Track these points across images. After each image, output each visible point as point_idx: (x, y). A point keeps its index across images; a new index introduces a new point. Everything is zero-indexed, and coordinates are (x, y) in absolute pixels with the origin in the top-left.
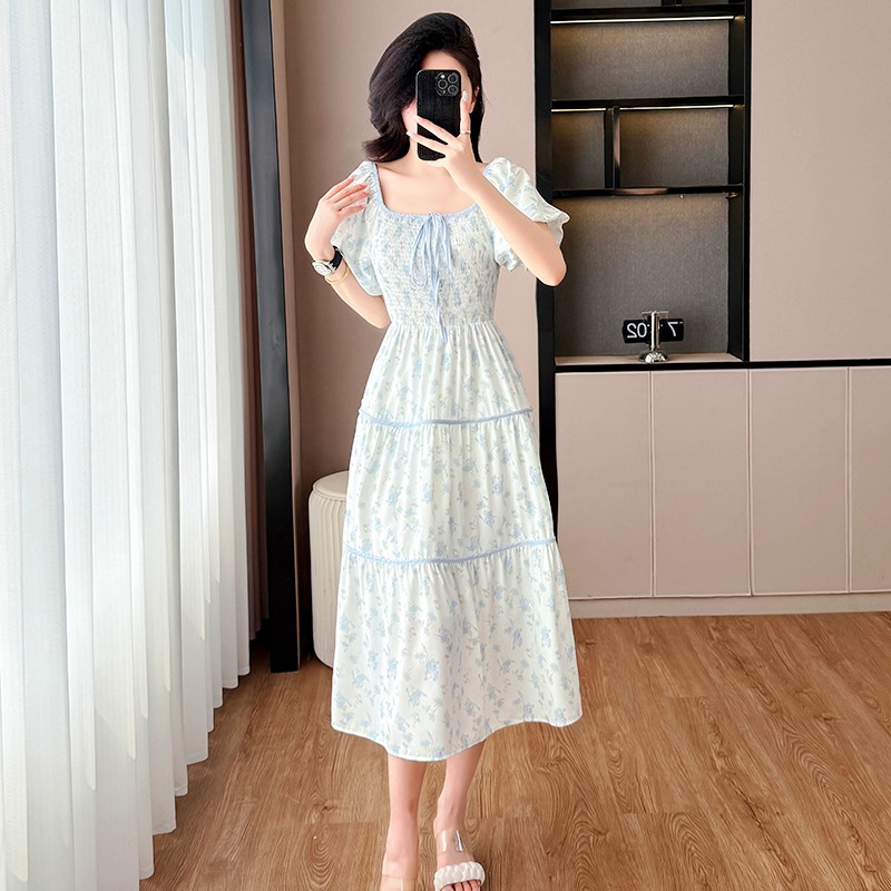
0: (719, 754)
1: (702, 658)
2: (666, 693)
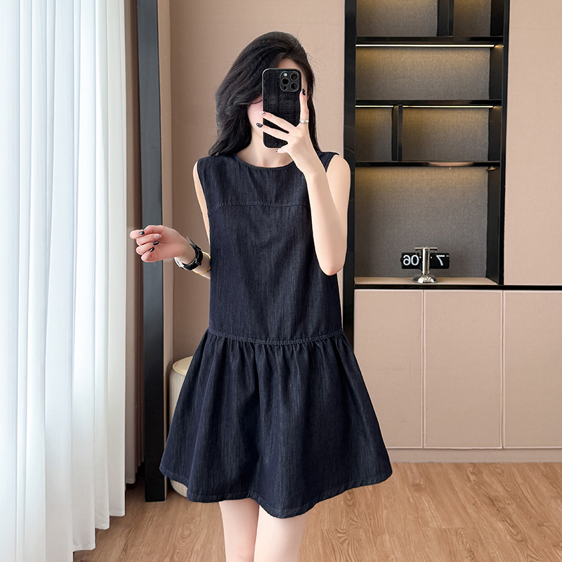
1: (462, 496)
2: (431, 524)
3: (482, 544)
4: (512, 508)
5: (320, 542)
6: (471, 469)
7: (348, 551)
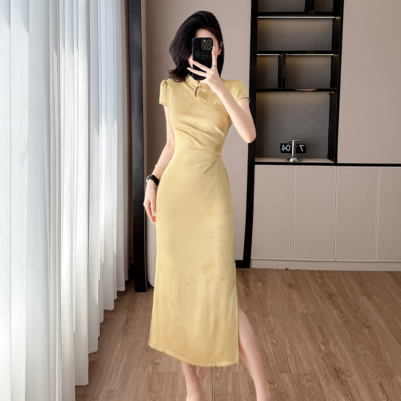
0: (322, 343)
1: (314, 292)
2: (298, 310)
3: (326, 323)
4: (340, 301)
6: (318, 275)
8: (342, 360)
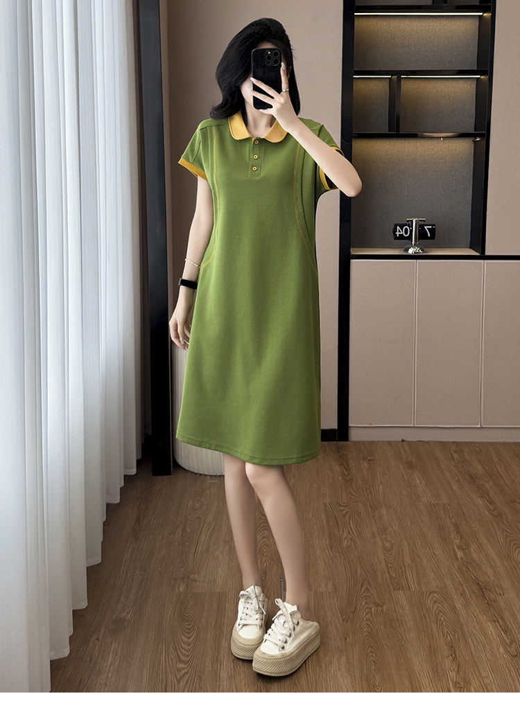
0: (459, 547)
1: (447, 474)
2: (422, 500)
3: (465, 519)
4: (489, 486)
5: (323, 515)
6: (454, 448)
7: (349, 523)
8: (490, 571)
